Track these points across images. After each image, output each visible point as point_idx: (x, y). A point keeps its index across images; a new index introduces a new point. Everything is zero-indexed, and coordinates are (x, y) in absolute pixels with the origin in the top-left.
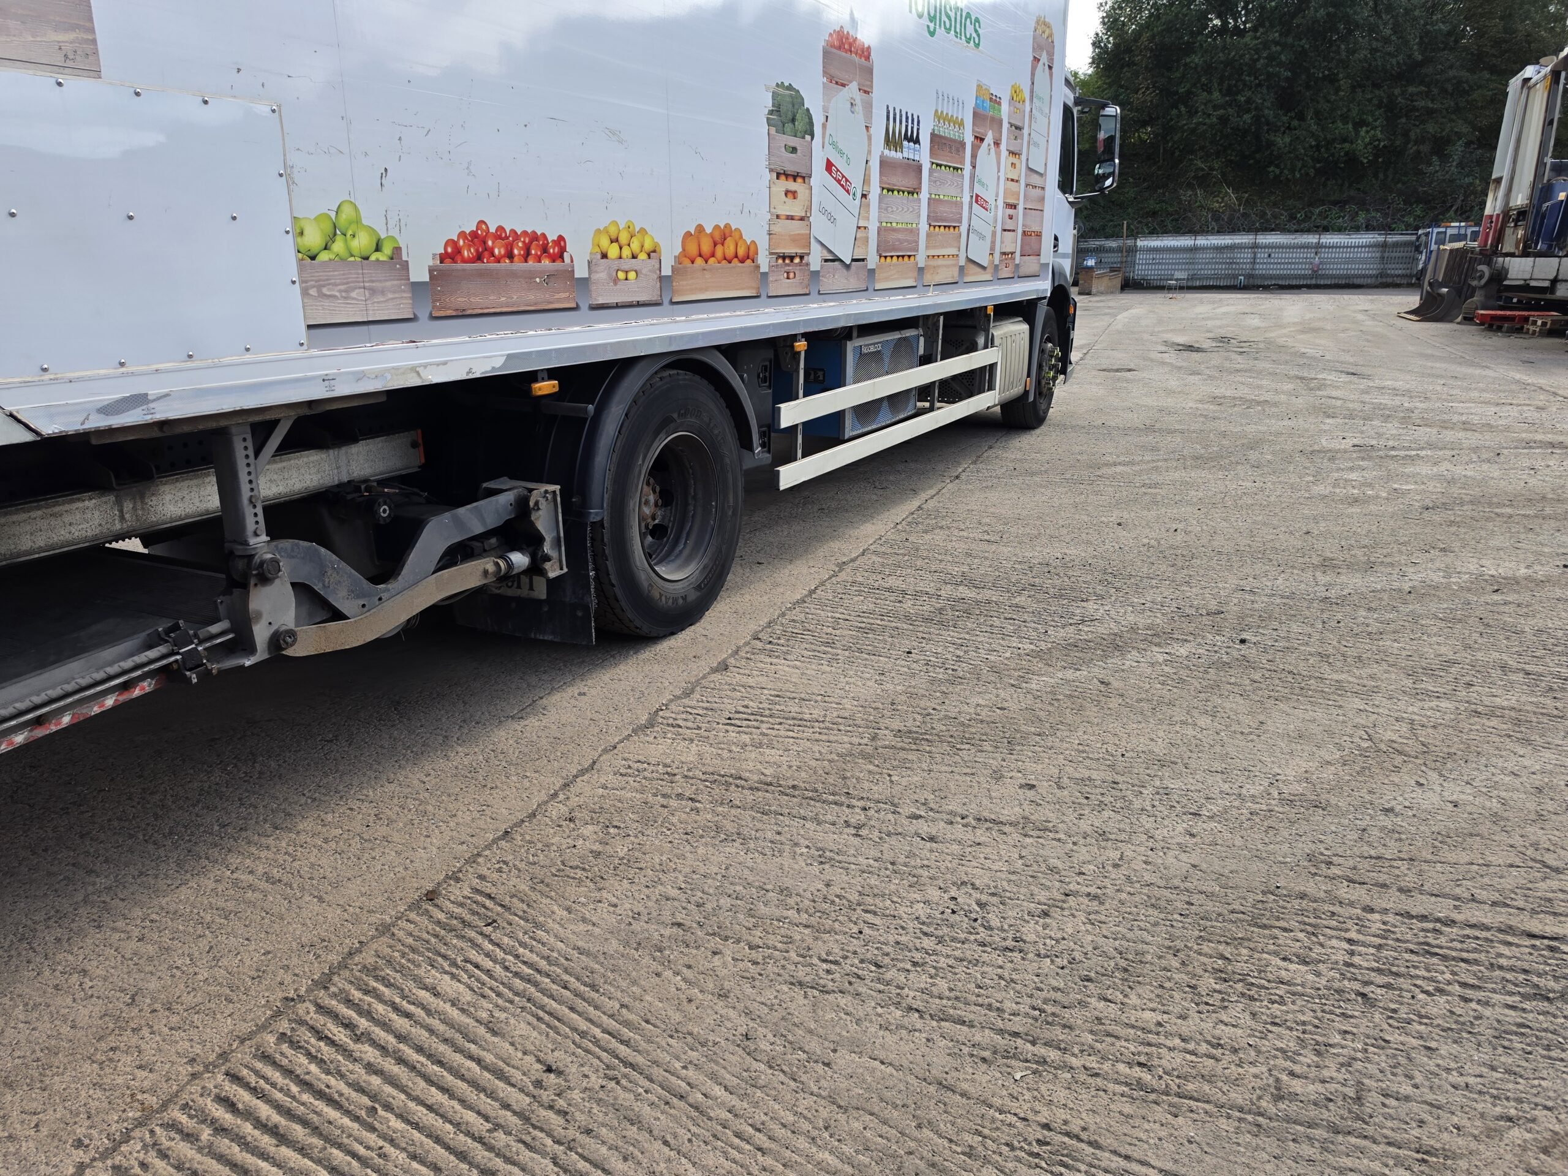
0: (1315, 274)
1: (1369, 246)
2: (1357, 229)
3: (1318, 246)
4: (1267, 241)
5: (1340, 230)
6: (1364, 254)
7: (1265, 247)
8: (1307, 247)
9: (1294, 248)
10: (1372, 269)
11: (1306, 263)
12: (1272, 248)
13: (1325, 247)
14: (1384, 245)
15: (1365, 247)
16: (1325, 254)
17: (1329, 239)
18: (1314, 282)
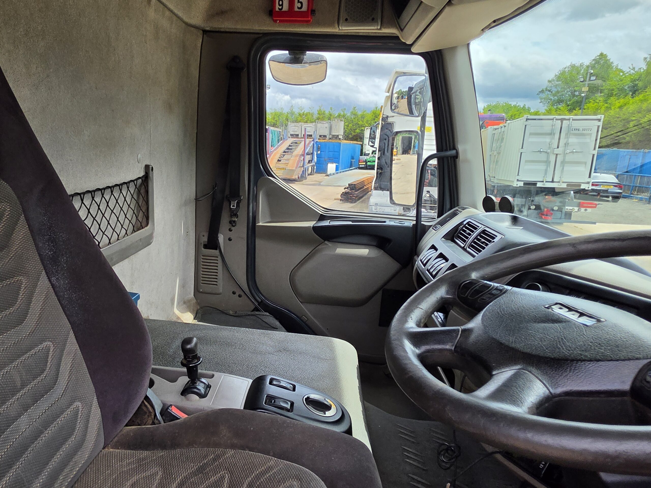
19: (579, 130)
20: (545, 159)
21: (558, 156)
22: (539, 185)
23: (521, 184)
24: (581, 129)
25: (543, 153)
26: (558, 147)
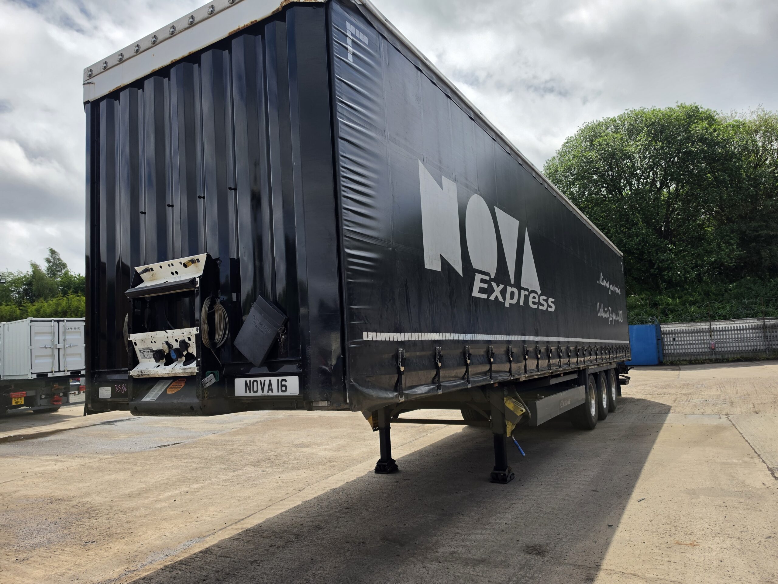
0: (713, 350)
1: (752, 329)
2: (737, 317)
3: (711, 331)
4: (670, 329)
5: (725, 318)
6: (750, 335)
7: (669, 333)
8: (703, 332)
9: (692, 333)
10: (760, 345)
11: (704, 344)
12: (675, 333)
13: (717, 331)
14: (764, 328)
15: (749, 329)
16: (716, 336)
17: (717, 325)
18: (714, 357)
19: (72, 329)
20: (51, 354)
21: (60, 350)
22: (50, 375)
23: (35, 376)
24: (73, 328)
25: (48, 349)
26: (59, 343)
